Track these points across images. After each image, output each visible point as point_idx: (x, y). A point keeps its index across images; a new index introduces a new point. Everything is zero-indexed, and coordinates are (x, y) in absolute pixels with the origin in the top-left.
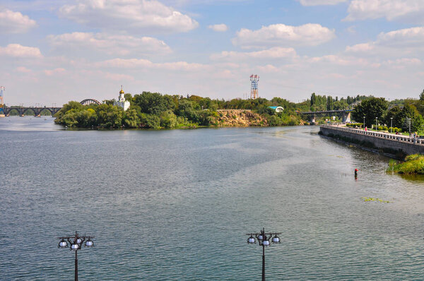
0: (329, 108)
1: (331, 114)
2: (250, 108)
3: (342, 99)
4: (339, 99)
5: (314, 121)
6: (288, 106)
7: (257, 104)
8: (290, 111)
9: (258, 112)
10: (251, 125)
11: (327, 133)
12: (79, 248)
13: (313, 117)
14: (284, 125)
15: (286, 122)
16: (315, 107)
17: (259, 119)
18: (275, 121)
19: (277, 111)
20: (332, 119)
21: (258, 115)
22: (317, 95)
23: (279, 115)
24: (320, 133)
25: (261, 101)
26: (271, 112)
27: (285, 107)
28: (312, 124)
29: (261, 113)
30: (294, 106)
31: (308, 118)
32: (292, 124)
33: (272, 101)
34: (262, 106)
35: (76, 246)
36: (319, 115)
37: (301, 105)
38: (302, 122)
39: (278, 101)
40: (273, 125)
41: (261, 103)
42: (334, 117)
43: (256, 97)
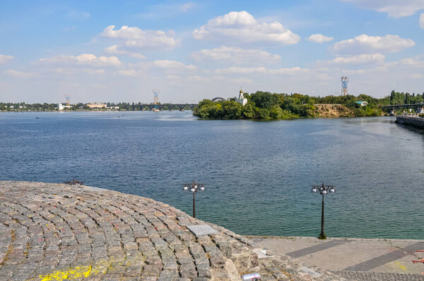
0: (406, 102)
1: (408, 107)
2: (341, 103)
3: (418, 95)
4: (415, 95)
5: (393, 113)
6: (372, 101)
7: (346, 100)
8: (373, 105)
9: (346, 106)
10: (341, 116)
11: (402, 122)
12: (196, 191)
13: (392, 110)
14: (367, 116)
15: (369, 113)
16: (395, 101)
17: (348, 111)
18: (360, 113)
19: (363, 105)
20: (408, 112)
21: (346, 108)
22: (396, 92)
23: (364, 108)
24: (396, 122)
25: (349, 97)
26: (357, 106)
27: (369, 102)
28: (392, 115)
29: (348, 106)
30: (377, 101)
31: (388, 111)
32: (374, 115)
33: (359, 97)
34: (350, 101)
35: (193, 190)
36: (397, 108)
37: (383, 100)
38: (383, 114)
39: (363, 97)
40: (359, 116)
41: (349, 99)
42: (411, 110)
43: (346, 94)
